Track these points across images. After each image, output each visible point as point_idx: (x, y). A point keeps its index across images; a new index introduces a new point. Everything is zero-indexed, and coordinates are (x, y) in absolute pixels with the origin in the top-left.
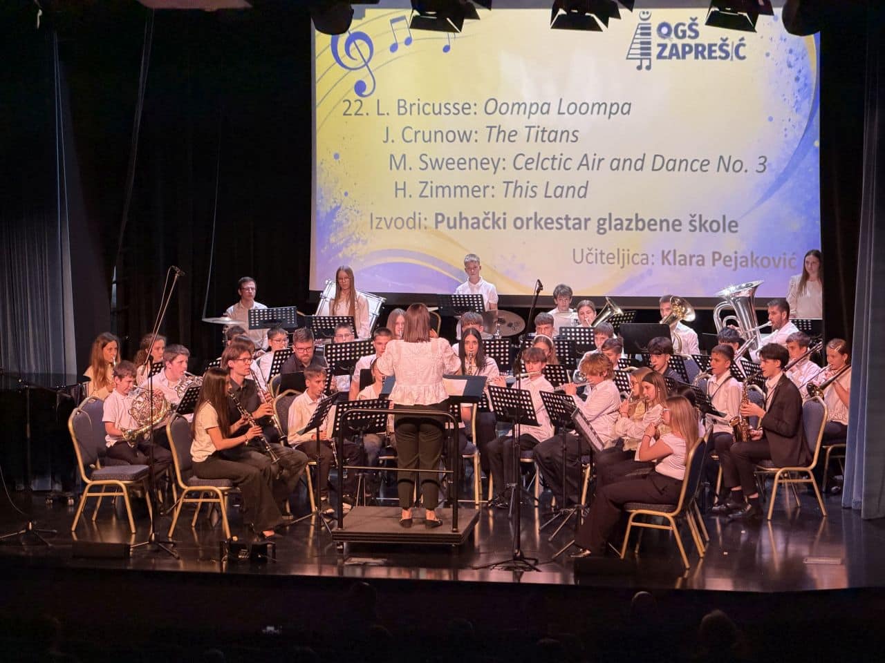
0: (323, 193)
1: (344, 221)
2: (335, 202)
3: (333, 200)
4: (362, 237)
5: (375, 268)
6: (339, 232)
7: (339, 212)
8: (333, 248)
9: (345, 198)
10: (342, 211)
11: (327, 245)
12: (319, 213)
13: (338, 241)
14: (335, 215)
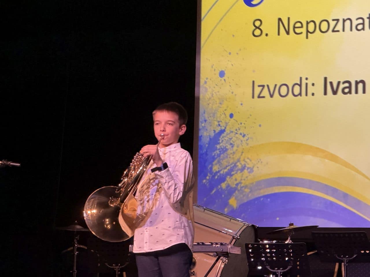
0: (206, 115)
1: (229, 147)
2: (219, 125)
3: (217, 124)
4: (248, 164)
5: (262, 199)
6: (223, 159)
7: (223, 137)
8: (216, 177)
9: (230, 120)
10: (227, 135)
11: (209, 175)
12: (202, 138)
13: (221, 170)
14: (219, 140)
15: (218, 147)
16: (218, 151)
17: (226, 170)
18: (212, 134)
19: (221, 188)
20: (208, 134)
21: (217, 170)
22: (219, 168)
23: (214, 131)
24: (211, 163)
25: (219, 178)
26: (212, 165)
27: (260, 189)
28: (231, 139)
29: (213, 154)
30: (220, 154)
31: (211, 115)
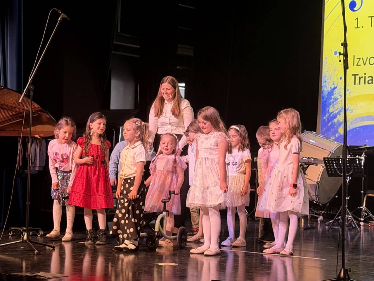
0: (326, 78)
1: (339, 97)
3: (333, 83)
4: (350, 108)
5: (358, 129)
6: (335, 105)
7: (336, 91)
8: (331, 115)
9: (340, 81)
10: (338, 90)
11: (327, 114)
12: (324, 92)
13: (334, 111)
14: (333, 93)
15: (333, 97)
16: (332, 100)
17: (337, 111)
18: (330, 90)
19: (334, 122)
20: (327, 89)
21: (332, 111)
22: (333, 110)
23: (331, 88)
24: (329, 107)
25: (333, 116)
26: (329, 108)
27: (357, 123)
28: (340, 92)
29: (330, 102)
30: (334, 101)
31: (329, 78)
